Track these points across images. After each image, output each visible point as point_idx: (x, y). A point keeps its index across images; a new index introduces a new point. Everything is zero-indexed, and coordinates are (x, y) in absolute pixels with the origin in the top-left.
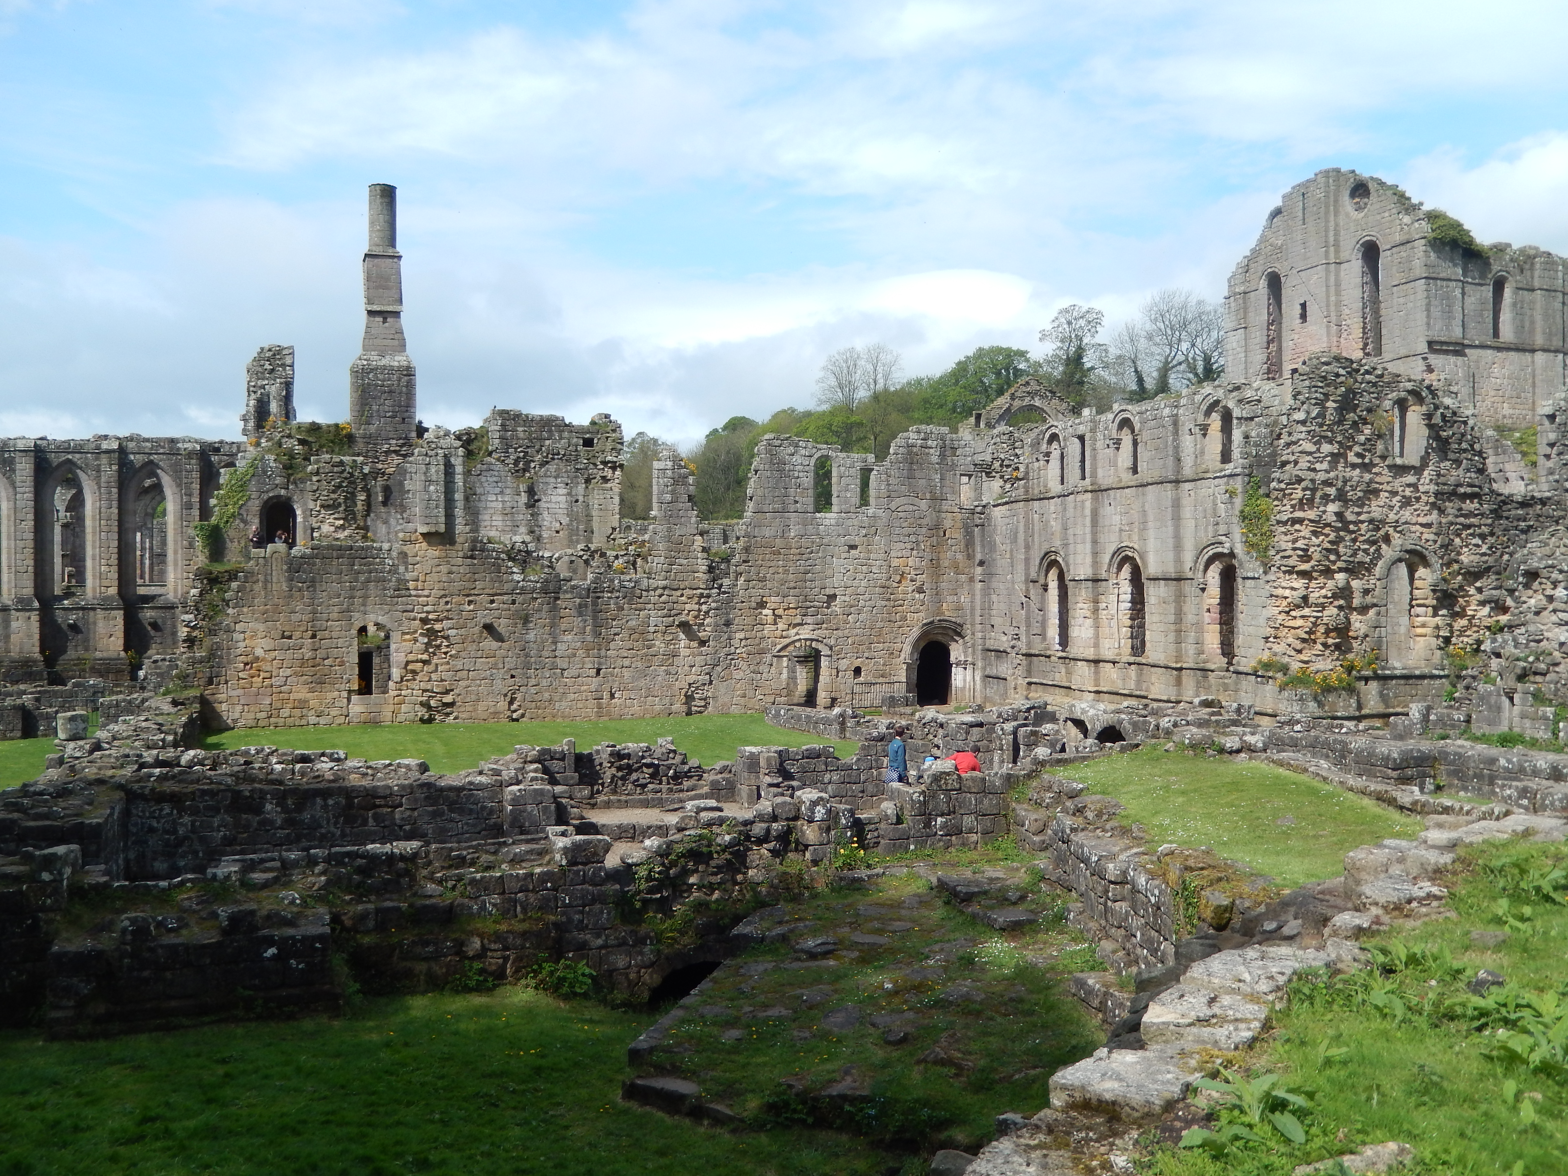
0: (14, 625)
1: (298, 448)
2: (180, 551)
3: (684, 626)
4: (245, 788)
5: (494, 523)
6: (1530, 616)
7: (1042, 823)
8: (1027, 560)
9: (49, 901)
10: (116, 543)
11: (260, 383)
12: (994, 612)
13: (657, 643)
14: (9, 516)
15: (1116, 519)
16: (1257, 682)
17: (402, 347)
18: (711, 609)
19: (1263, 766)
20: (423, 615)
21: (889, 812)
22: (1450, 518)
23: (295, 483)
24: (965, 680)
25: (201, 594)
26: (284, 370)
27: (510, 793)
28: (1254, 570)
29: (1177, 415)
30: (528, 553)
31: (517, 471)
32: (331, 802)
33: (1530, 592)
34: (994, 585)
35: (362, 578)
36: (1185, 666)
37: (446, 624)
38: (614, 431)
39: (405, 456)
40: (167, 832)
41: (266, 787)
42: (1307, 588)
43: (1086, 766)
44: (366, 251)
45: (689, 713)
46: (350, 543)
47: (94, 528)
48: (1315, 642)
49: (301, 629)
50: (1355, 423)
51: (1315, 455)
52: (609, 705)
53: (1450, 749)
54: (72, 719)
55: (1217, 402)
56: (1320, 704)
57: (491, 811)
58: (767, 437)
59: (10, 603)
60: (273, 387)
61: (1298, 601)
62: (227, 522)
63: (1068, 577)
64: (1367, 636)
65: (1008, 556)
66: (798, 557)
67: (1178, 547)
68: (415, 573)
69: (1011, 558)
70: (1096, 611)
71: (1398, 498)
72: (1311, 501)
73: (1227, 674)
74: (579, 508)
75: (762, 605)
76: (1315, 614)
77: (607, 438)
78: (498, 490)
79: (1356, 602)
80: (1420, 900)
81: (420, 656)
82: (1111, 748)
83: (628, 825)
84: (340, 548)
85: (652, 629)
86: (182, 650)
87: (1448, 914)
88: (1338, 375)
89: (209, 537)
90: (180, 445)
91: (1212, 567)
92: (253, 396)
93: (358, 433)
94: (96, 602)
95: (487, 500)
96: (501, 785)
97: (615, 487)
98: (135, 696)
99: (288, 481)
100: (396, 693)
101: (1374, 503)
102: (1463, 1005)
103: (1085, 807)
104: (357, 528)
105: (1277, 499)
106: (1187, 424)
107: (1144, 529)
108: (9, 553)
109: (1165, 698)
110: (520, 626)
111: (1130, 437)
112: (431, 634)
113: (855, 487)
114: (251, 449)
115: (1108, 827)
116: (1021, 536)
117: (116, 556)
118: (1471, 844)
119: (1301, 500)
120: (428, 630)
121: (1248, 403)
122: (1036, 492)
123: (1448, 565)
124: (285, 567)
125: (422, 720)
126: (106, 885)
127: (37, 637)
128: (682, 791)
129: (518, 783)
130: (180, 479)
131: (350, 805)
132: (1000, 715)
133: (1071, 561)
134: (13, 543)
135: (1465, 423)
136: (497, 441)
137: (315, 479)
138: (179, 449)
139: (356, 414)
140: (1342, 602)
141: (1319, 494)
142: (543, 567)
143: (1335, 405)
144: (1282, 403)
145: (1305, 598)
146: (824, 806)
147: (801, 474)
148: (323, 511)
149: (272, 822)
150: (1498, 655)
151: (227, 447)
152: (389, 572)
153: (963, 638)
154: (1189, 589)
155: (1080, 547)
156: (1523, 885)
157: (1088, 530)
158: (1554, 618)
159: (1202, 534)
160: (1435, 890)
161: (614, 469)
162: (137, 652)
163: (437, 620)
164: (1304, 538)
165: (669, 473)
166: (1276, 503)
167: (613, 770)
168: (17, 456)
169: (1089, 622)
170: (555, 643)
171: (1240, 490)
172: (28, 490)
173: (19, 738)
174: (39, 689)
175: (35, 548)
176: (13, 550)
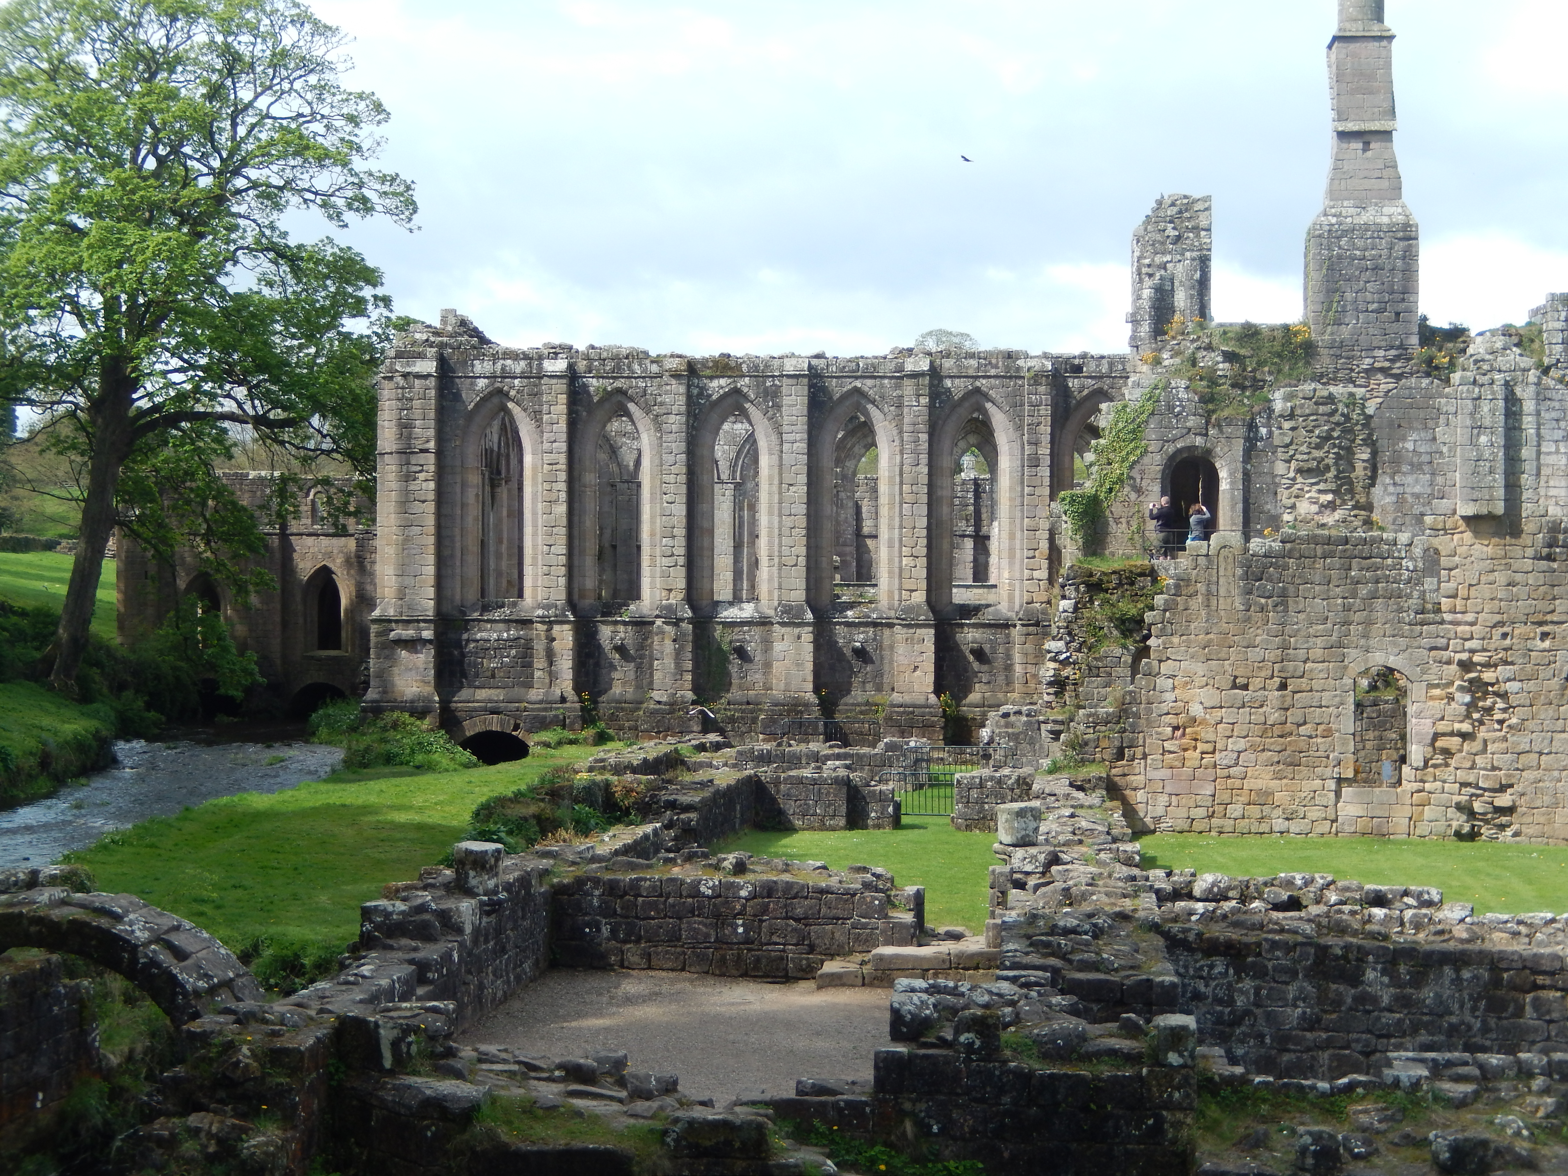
0: (778, 647)
1: (1223, 367)
2: (1018, 535)
4: (1334, 942)
9: (1177, 1095)
10: (924, 522)
11: (1158, 259)
14: (771, 478)
17: (1395, 190)
20: (1465, 656)
23: (1218, 425)
25: (1076, 609)
26: (1198, 236)
32: (1466, 974)
35: (1363, 591)
37: (1502, 671)
39: (1398, 377)
40: (1219, 1001)
41: (1367, 943)
44: (1333, 30)
46: (1344, 532)
47: (892, 496)
49: (1263, 674)
54: (1021, 814)
59: (771, 613)
60: (1180, 266)
62: (1111, 490)
68: (1452, 585)
81: (1457, 726)
84: (1328, 541)
86: (1046, 698)
89: (1084, 514)
90: (1020, 363)
92: (1148, 282)
93: (1322, 339)
94: (892, 614)
95: (1539, 451)
98: (1006, 771)
99: (1208, 423)
100: (1416, 786)
104: (1355, 507)
108: (770, 535)
112: (1477, 688)
114: (1145, 368)
117: (924, 542)
120: (1471, 681)
124: (1239, 572)
125: (1459, 835)
126: (1244, 1080)
127: (810, 666)
130: (1021, 417)
131: (1497, 982)
134: (776, 519)
136: (1559, 348)
137: (1287, 425)
138: (1019, 369)
139: (1319, 307)
148: (1300, 479)
149: (1375, 1000)
151: (1093, 365)
152: (1409, 581)
162: (953, 697)
163: (1487, 665)
168: (786, 386)
172: (798, 437)
173: (841, 828)
174: (837, 751)
175: (808, 528)
176: (776, 531)
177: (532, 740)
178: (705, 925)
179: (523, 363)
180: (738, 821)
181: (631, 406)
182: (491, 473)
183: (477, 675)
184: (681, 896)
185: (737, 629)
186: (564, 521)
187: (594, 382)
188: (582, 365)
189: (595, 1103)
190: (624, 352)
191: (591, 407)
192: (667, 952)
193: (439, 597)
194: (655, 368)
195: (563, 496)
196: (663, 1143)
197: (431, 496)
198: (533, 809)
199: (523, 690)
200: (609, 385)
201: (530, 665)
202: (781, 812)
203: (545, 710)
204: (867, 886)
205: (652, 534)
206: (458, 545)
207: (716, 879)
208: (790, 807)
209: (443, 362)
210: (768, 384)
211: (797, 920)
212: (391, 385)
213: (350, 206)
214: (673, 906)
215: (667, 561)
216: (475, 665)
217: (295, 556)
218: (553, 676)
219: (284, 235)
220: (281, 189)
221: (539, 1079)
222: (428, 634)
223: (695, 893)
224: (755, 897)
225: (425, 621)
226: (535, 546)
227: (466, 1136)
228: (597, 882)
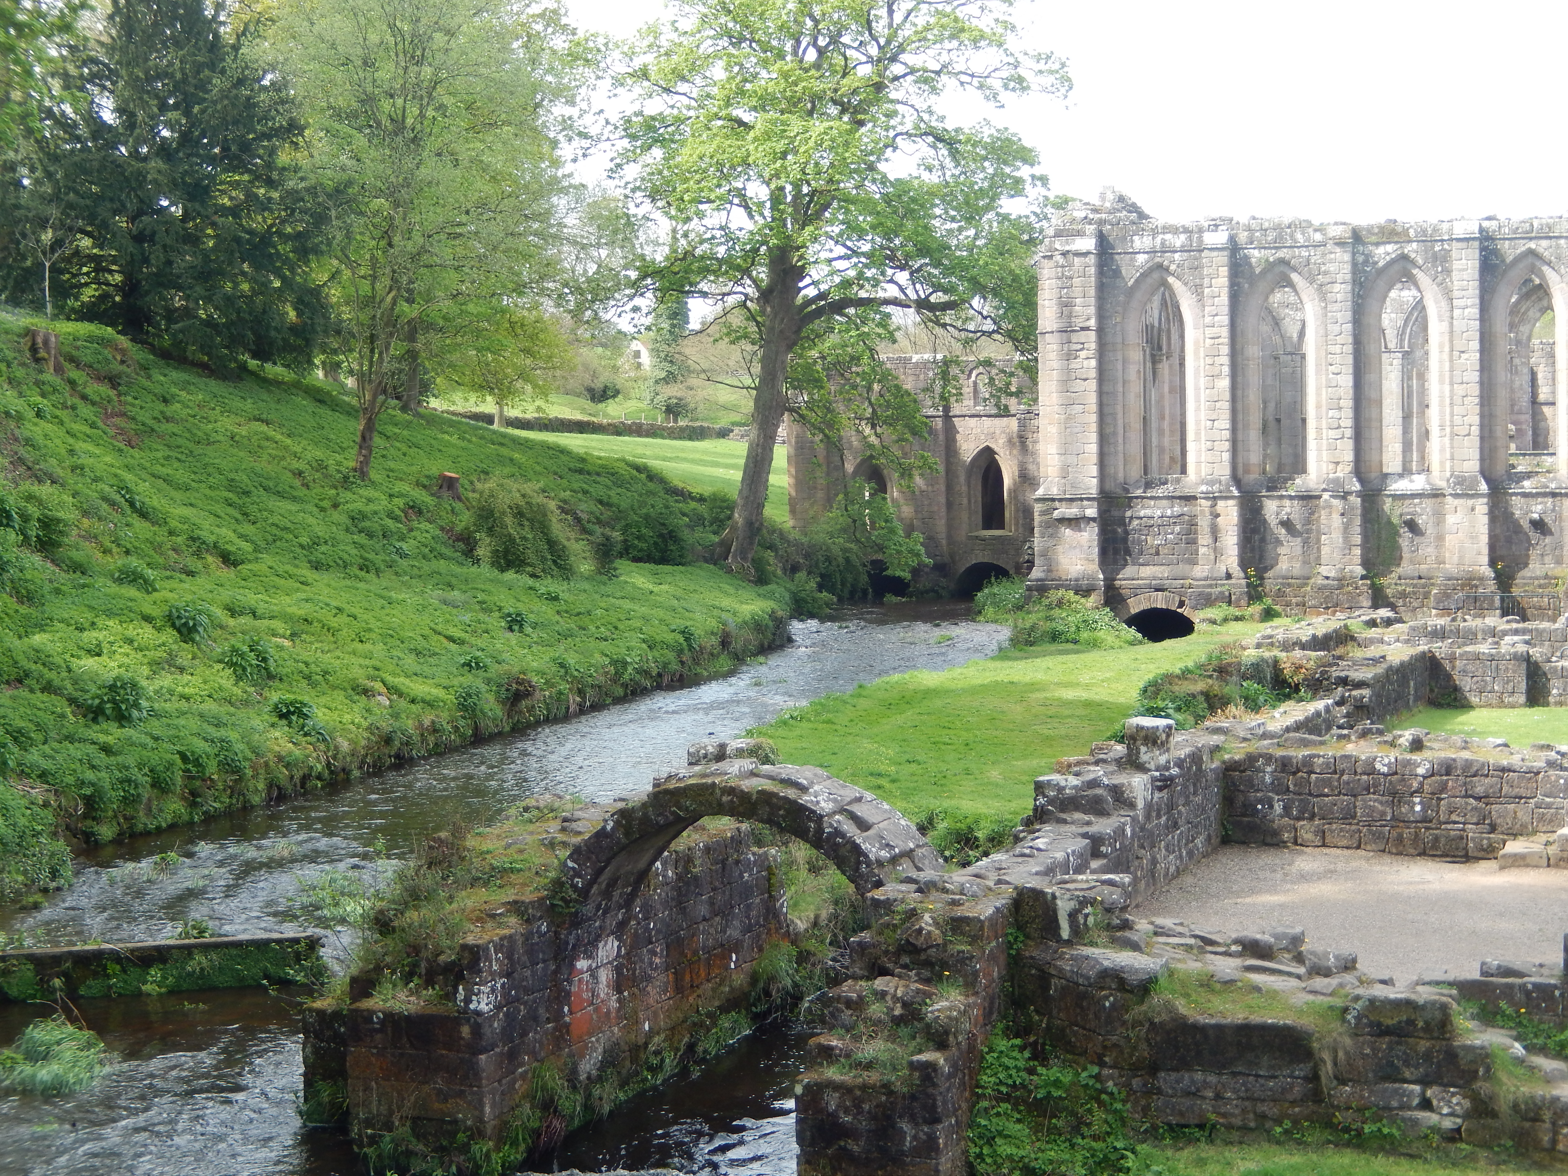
0: (1451, 520)
14: (1441, 346)
59: (1443, 484)
108: (1441, 404)
127: (1484, 539)
134: (1447, 388)
168: (1456, 250)
172: (1469, 302)
173: (1521, 706)
174: (1515, 626)
175: (1482, 397)
176: (1448, 401)
177: (1196, 617)
178: (1381, 803)
179: (1183, 237)
180: (1411, 698)
181: (1294, 277)
182: (1152, 349)
183: (1141, 553)
184: (1355, 773)
185: (1407, 502)
186: (1227, 396)
187: (1256, 253)
188: (1243, 237)
189: (1272, 978)
190: (1286, 222)
191: (1253, 279)
192: (1341, 830)
193: (1102, 476)
194: (1318, 237)
195: (1226, 370)
196: (1344, 1020)
197: (1093, 374)
198: (1200, 686)
199: (1187, 567)
200: (1271, 256)
201: (1194, 542)
202: (1456, 689)
203: (1210, 586)
204: (1551, 764)
205: (1318, 407)
206: (1120, 422)
207: (1392, 756)
208: (1466, 684)
209: (1102, 240)
210: (1437, 248)
211: (1479, 799)
212: (1051, 263)
213: (1006, 87)
214: (1348, 783)
215: (1333, 434)
216: (1139, 542)
217: (958, 437)
218: (1218, 553)
219: (942, 119)
220: (938, 73)
221: (1216, 953)
222: (1092, 512)
223: (1371, 770)
224: (1433, 775)
225: (1088, 499)
226: (1198, 422)
227: (1144, 1008)
228: (1269, 758)
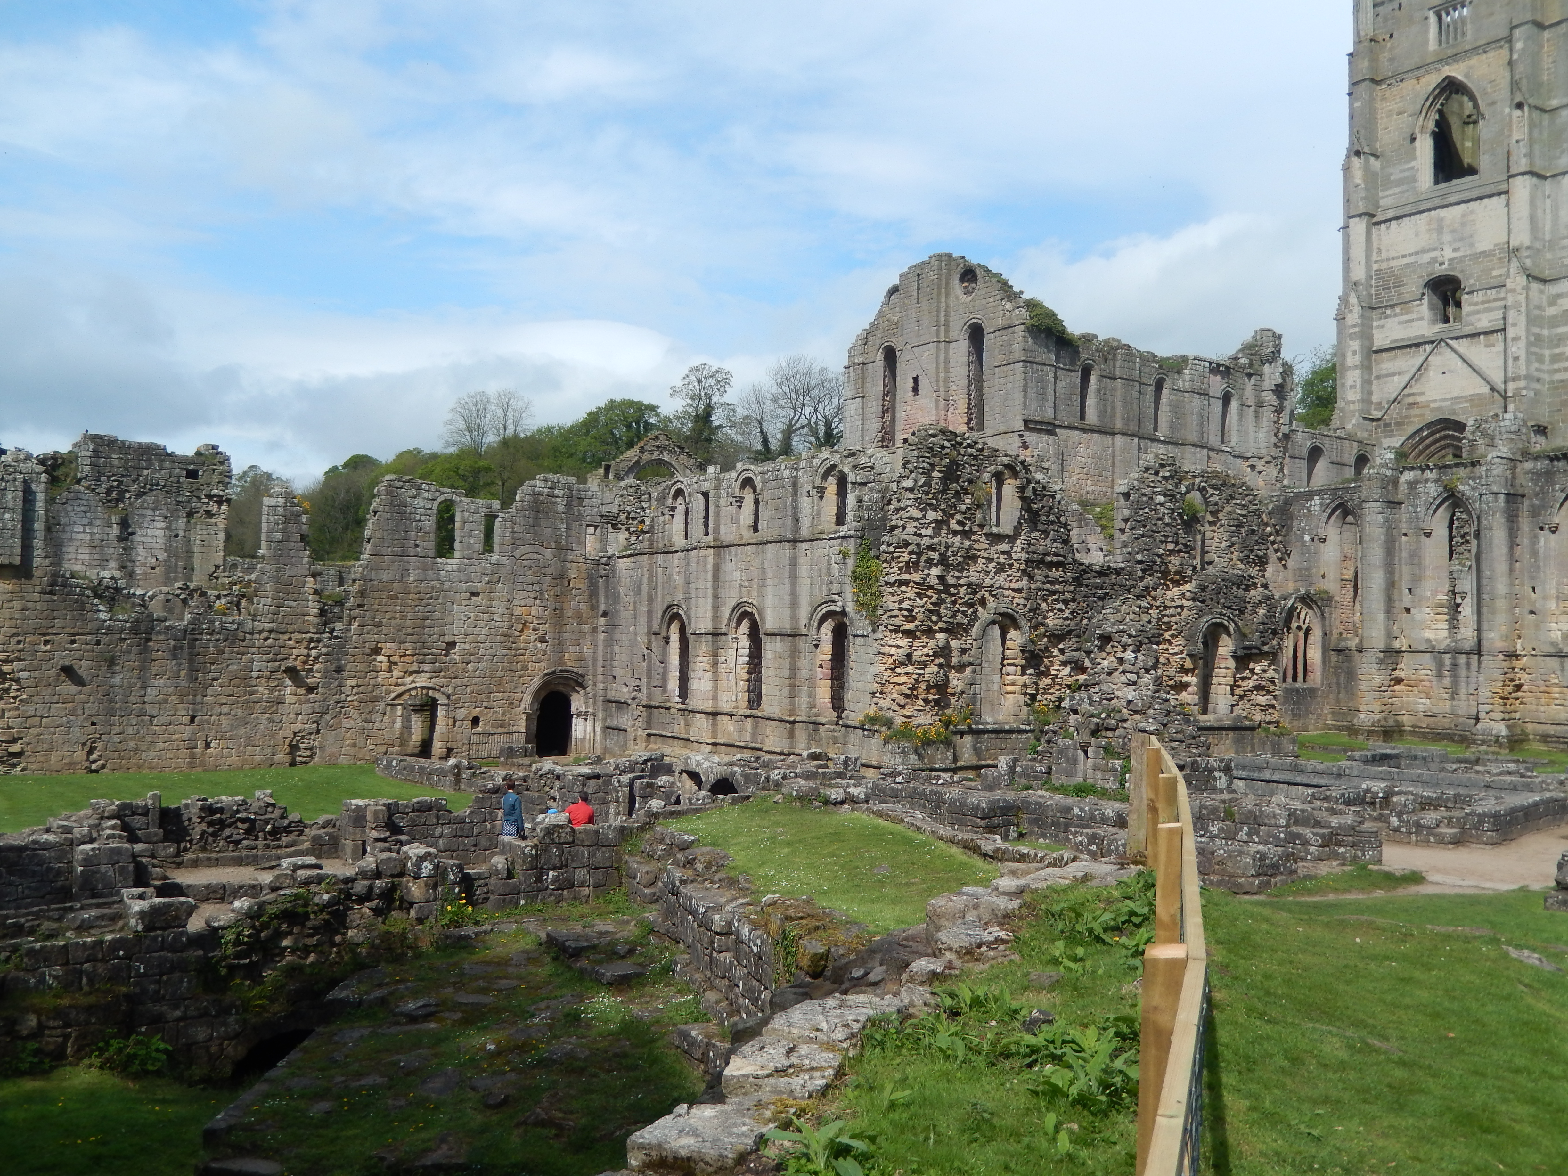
3: (292, 672)
5: (80, 556)
6: (1103, 676)
7: (653, 876)
8: (650, 613)
12: (616, 664)
13: (260, 689)
15: (737, 575)
16: (864, 736)
18: (321, 654)
19: (864, 816)
21: (500, 866)
22: (1038, 584)
24: (585, 731)
27: (82, 852)
28: (863, 628)
29: (796, 477)
30: (118, 590)
31: (109, 501)
33: (1104, 654)
34: (617, 636)
36: (798, 719)
37: (17, 665)
38: (222, 463)
42: (911, 647)
43: (699, 818)
45: (293, 764)
48: (917, 698)
50: (957, 492)
51: (921, 521)
52: (203, 754)
53: (1032, 799)
55: (834, 467)
56: (920, 757)
57: (59, 872)
58: (388, 477)
61: (903, 658)
63: (689, 630)
64: (963, 693)
65: (631, 608)
66: (417, 603)
67: (794, 604)
69: (635, 610)
70: (715, 664)
71: (994, 564)
72: (916, 564)
73: (837, 728)
74: (178, 543)
75: (377, 651)
76: (918, 671)
77: (214, 470)
78: (85, 521)
79: (954, 661)
80: (989, 944)
82: (723, 800)
83: (217, 884)
85: (255, 674)
87: (1013, 957)
88: (943, 447)
91: (825, 624)
95: (72, 532)
96: (72, 843)
97: (221, 522)
101: (972, 568)
102: (1017, 1043)
103: (694, 859)
105: (886, 561)
106: (805, 486)
107: (763, 585)
109: (778, 750)
110: (104, 669)
111: (752, 496)
113: (479, 533)
115: (716, 878)
116: (645, 589)
118: (1037, 890)
119: (907, 563)
121: (862, 469)
122: (661, 545)
123: (1036, 628)
128: (280, 847)
129: (92, 841)
132: (617, 767)
133: (693, 615)
135: (1053, 497)
136: (88, 468)
140: (942, 660)
141: (924, 558)
142: (134, 605)
143: (940, 475)
144: (893, 471)
145: (909, 656)
146: (432, 862)
147: (423, 518)
150: (1076, 712)
153: (584, 688)
154: (804, 645)
155: (701, 601)
156: (1078, 928)
157: (710, 584)
158: (1123, 679)
159: (816, 592)
160: (1002, 934)
161: (220, 503)
163: (6, 661)
164: (910, 599)
165: (281, 510)
166: (885, 565)
167: (204, 826)
169: (708, 675)
170: (144, 687)
171: (853, 551)
